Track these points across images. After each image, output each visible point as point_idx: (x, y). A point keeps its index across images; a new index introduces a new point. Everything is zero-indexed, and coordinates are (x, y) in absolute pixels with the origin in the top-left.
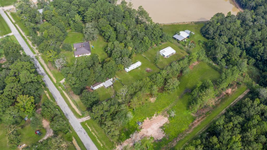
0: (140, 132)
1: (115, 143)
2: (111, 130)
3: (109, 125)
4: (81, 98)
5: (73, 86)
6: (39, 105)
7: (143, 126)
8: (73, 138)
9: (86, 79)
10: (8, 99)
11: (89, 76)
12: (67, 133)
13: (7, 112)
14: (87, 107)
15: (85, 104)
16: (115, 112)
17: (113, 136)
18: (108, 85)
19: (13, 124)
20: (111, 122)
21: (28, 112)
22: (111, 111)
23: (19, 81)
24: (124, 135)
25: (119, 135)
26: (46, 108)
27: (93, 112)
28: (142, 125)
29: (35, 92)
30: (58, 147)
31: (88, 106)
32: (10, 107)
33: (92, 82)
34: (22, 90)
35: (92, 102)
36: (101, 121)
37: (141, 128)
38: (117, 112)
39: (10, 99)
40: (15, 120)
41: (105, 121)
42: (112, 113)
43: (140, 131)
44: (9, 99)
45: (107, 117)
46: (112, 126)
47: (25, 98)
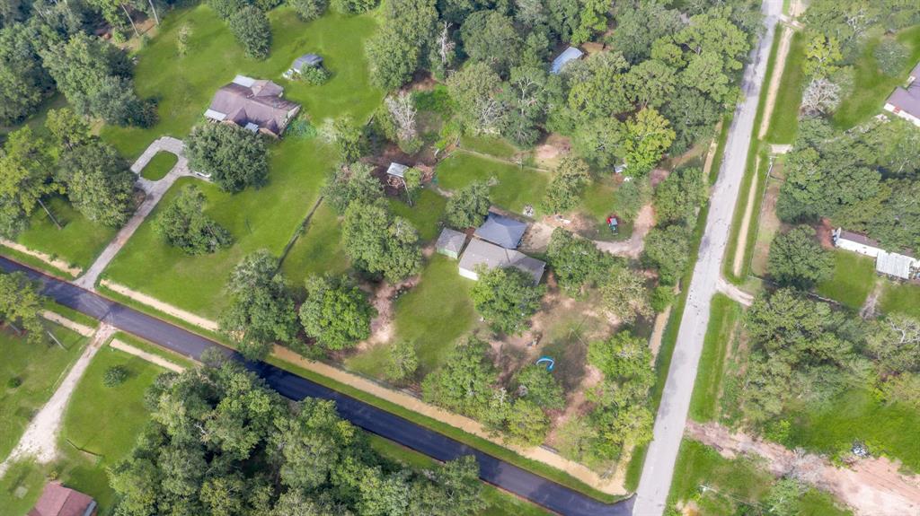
0: (834, 468)
1: (745, 420)
2: (764, 384)
3: (774, 371)
4: (778, 239)
5: (789, 188)
6: (670, 161)
7: (863, 464)
8: (668, 309)
9: (844, 201)
10: (623, 95)
11: (861, 199)
12: (666, 287)
13: (597, 125)
14: (771, 271)
15: (774, 260)
16: (825, 358)
17: (756, 401)
18: (890, 271)
19: (586, 160)
20: (786, 370)
21: (634, 158)
22: (818, 344)
23: (681, 69)
24: (784, 429)
25: (775, 416)
26: (676, 186)
27: (768, 300)
28: (861, 461)
29: (689, 126)
30: (621, 297)
31: (774, 272)
32: (612, 118)
33: (851, 220)
34: (667, 99)
35: (795, 274)
36: (767, 341)
37: (850, 464)
38: (828, 361)
39: (628, 99)
40: (596, 155)
41: (776, 350)
42: (814, 350)
43: (839, 468)
44: (626, 95)
45: (792, 348)
46: (778, 379)
47: (656, 125)
